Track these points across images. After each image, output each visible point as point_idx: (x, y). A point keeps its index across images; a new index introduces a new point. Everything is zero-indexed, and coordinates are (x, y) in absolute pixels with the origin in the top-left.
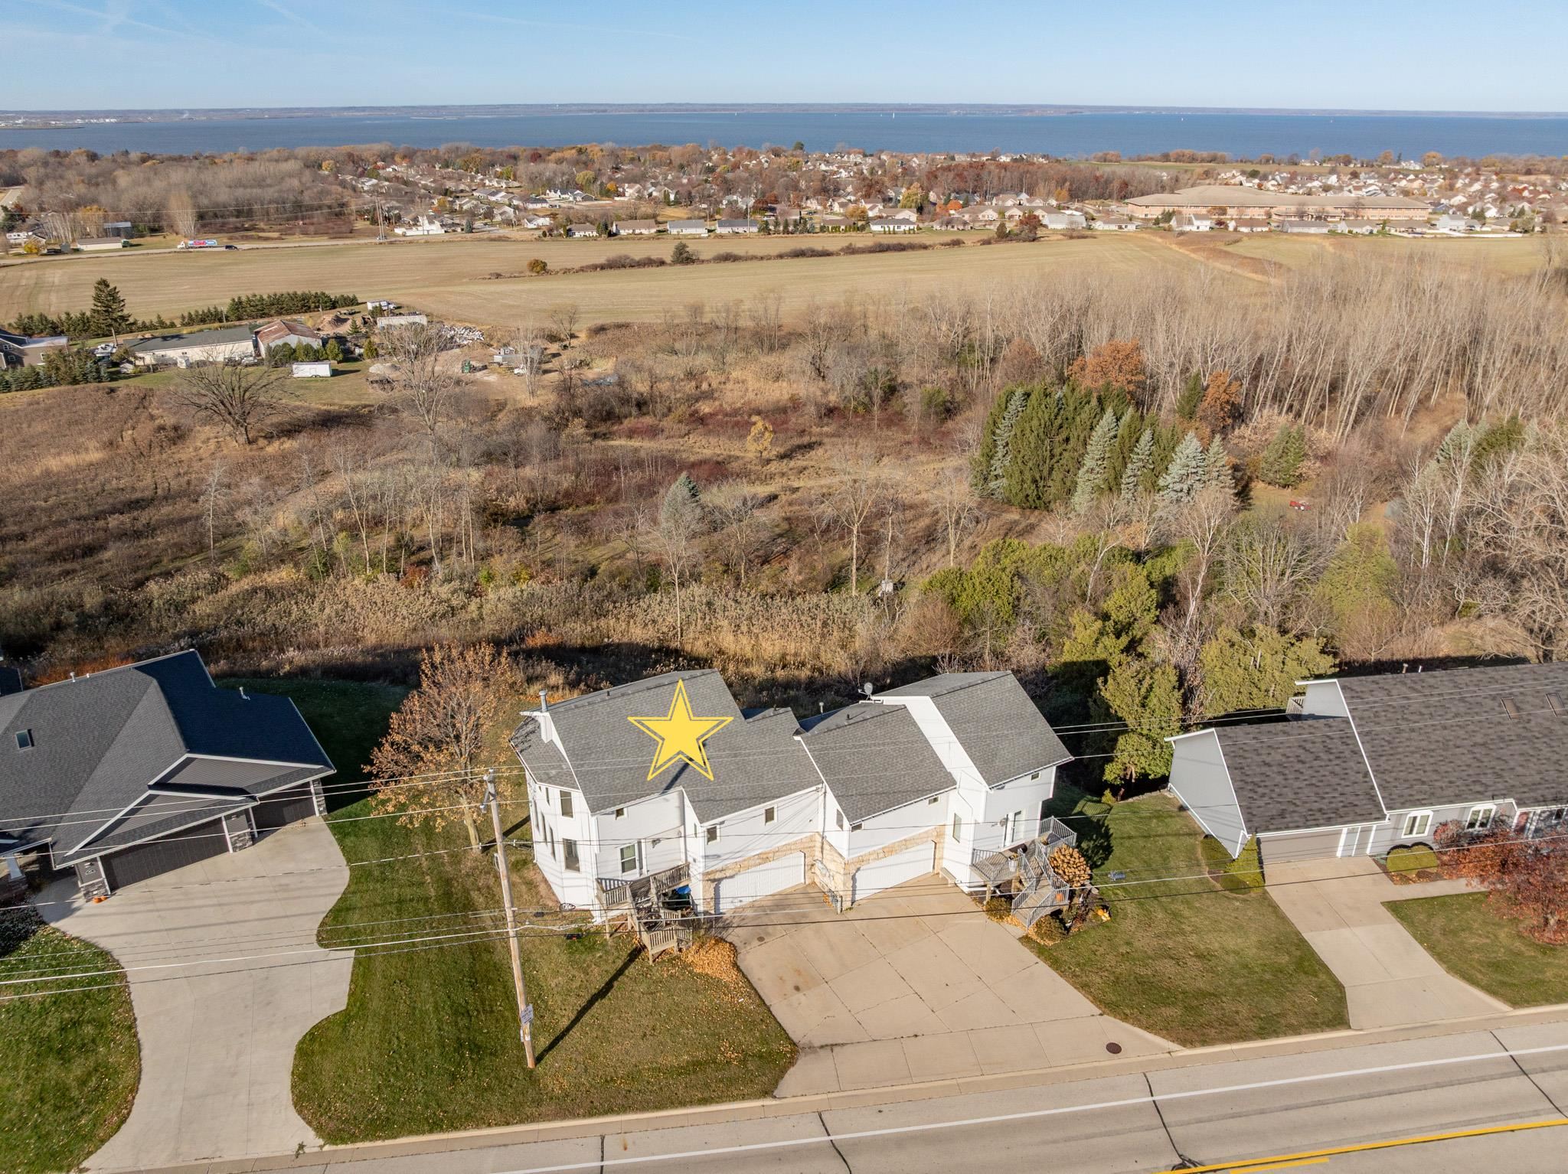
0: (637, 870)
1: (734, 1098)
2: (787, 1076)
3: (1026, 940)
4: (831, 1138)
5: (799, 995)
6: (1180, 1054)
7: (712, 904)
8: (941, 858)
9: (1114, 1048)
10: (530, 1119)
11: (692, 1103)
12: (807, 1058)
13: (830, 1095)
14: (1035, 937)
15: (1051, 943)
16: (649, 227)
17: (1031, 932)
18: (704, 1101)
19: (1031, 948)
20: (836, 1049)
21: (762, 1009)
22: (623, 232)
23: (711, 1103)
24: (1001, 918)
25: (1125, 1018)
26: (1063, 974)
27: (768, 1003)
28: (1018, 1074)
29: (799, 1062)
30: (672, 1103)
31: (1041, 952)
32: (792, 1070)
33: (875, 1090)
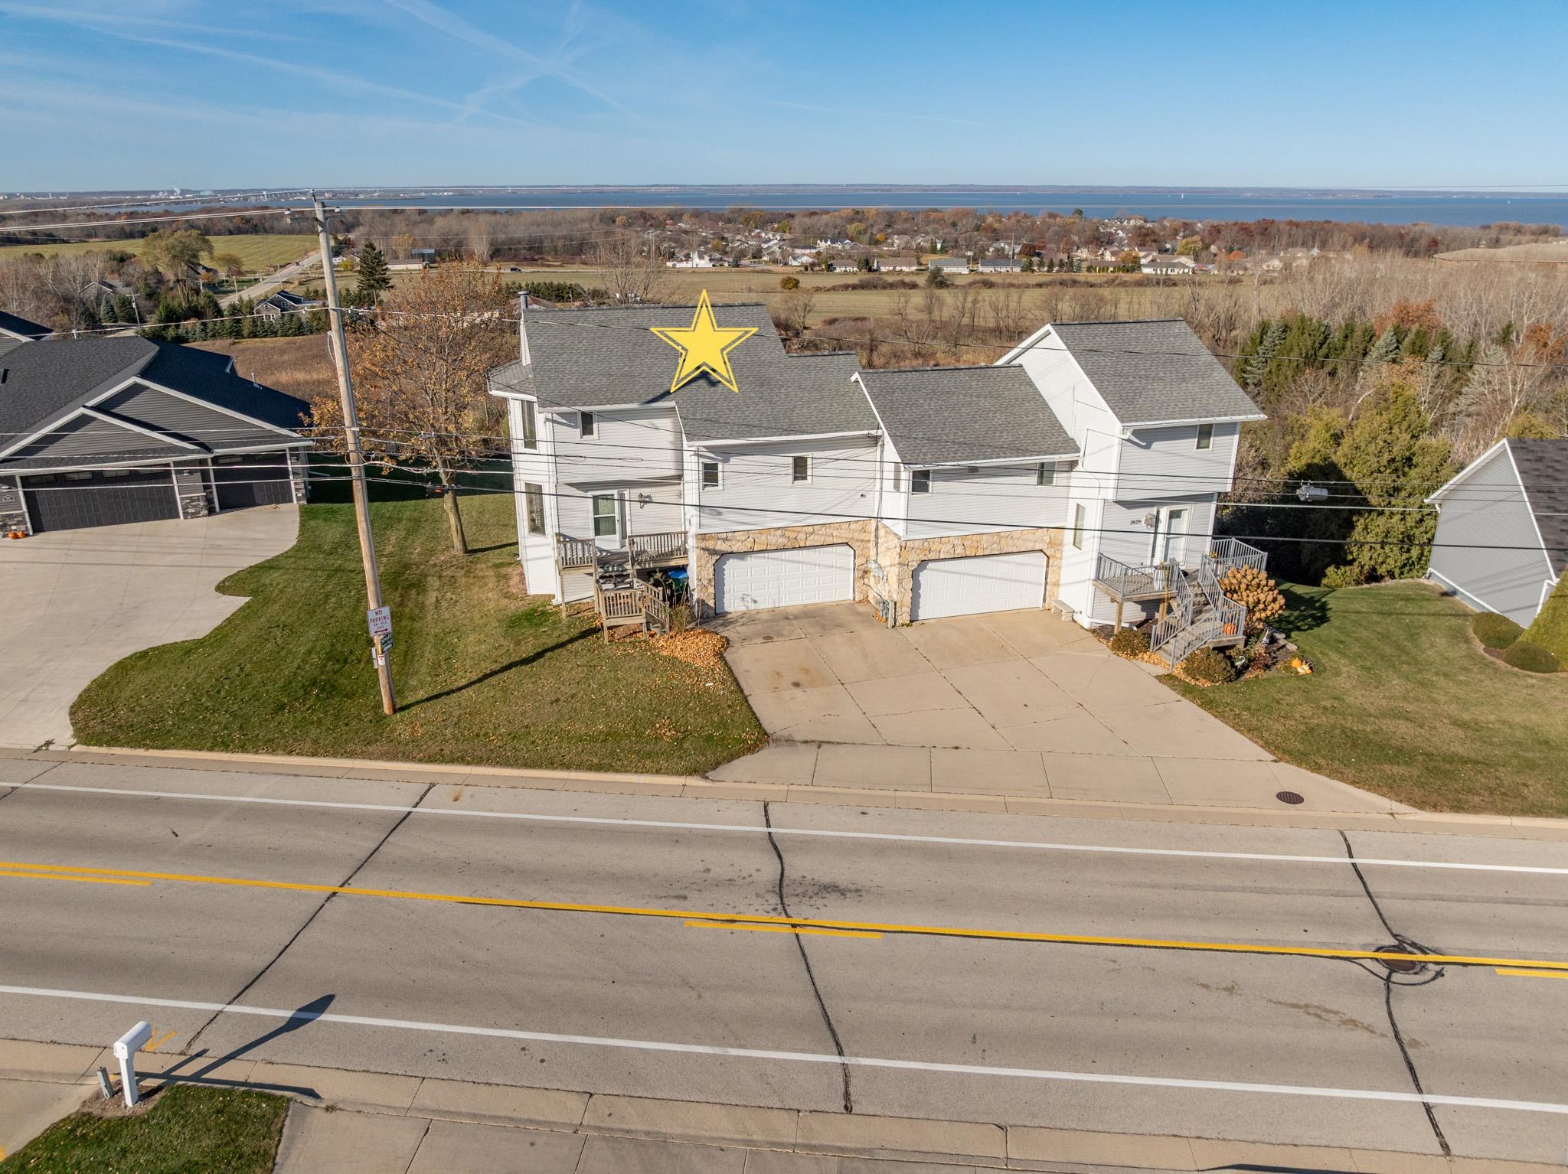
0: (617, 536)
1: (645, 771)
2: (736, 762)
3: (1168, 679)
4: (770, 830)
5: (798, 692)
6: (1411, 818)
7: (711, 590)
8: (1057, 584)
9: (1291, 798)
10: (352, 755)
11: (579, 767)
12: (778, 749)
13: (792, 788)
14: (1183, 676)
15: (1208, 684)
16: (910, 265)
17: (1178, 671)
18: (599, 768)
19: (1173, 687)
20: (824, 746)
21: (738, 696)
22: (883, 269)
23: (607, 771)
24: (1135, 655)
25: (1317, 768)
26: (1219, 715)
27: (746, 692)
28: (1115, 805)
29: (762, 752)
30: (552, 764)
31: (1187, 691)
32: (748, 757)
33: (866, 792)
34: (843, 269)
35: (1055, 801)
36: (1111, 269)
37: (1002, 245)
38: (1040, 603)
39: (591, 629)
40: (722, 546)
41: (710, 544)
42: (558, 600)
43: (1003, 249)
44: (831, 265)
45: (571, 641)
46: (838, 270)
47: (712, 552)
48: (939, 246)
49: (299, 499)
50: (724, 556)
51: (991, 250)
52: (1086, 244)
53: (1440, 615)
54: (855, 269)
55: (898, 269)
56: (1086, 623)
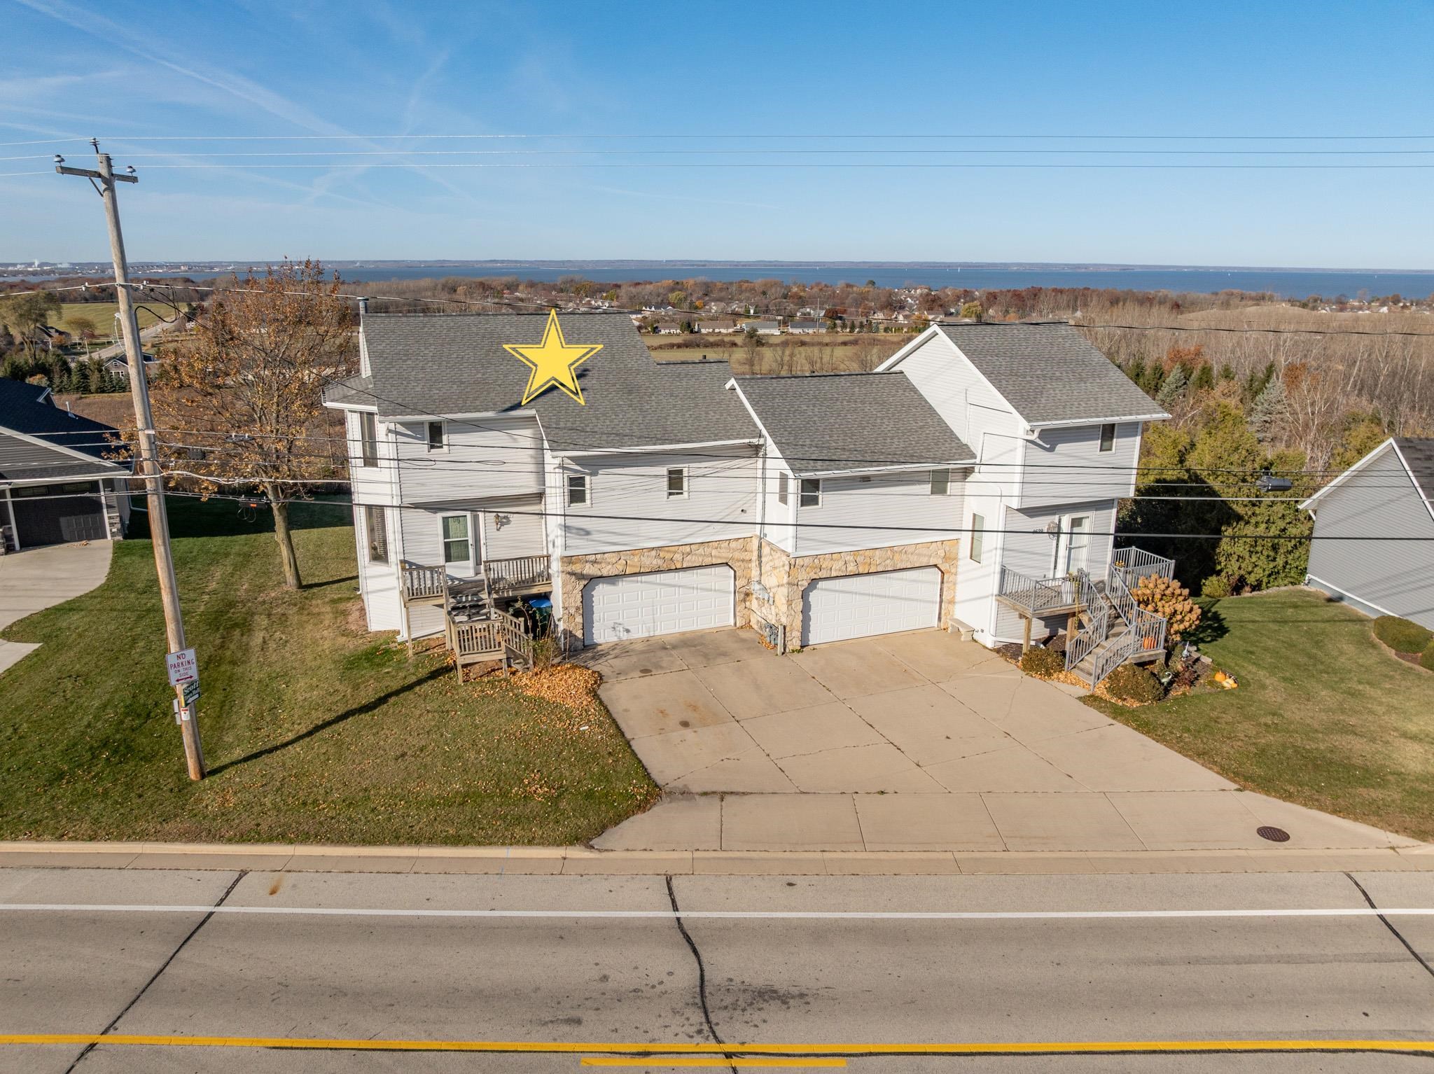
0: (471, 563)
1: (514, 842)
2: (625, 824)
3: (1091, 700)
4: (678, 914)
5: (688, 733)
7: (579, 619)
8: (952, 602)
9: (1274, 834)
11: (432, 841)
12: (673, 805)
13: (697, 854)
14: (1107, 697)
15: (1136, 704)
16: (727, 328)
17: (1101, 690)
18: (456, 841)
19: (1099, 709)
20: (728, 799)
21: (619, 740)
22: (703, 331)
23: (466, 844)
24: (1050, 675)
26: (1160, 739)
27: (628, 736)
29: (655, 809)
30: (397, 838)
31: (1117, 713)
32: (639, 817)
33: (788, 855)
34: (667, 331)
35: (1012, 855)
36: (905, 330)
37: (808, 310)
38: (935, 623)
39: (442, 668)
40: (589, 570)
41: (577, 568)
42: (403, 636)
43: (809, 314)
44: (657, 327)
45: (420, 682)
46: (663, 332)
47: (580, 577)
48: (752, 312)
49: (113, 534)
50: (592, 580)
51: (798, 314)
52: (882, 308)
53: (1335, 621)
54: (678, 331)
55: (717, 330)
56: (989, 641)
